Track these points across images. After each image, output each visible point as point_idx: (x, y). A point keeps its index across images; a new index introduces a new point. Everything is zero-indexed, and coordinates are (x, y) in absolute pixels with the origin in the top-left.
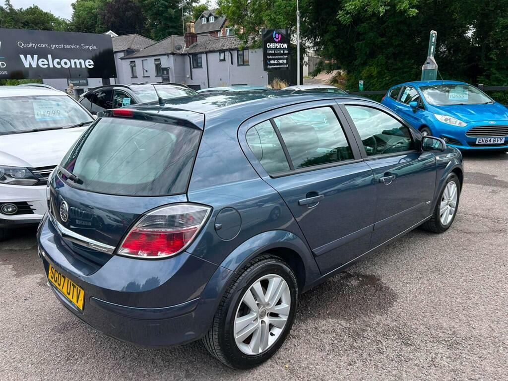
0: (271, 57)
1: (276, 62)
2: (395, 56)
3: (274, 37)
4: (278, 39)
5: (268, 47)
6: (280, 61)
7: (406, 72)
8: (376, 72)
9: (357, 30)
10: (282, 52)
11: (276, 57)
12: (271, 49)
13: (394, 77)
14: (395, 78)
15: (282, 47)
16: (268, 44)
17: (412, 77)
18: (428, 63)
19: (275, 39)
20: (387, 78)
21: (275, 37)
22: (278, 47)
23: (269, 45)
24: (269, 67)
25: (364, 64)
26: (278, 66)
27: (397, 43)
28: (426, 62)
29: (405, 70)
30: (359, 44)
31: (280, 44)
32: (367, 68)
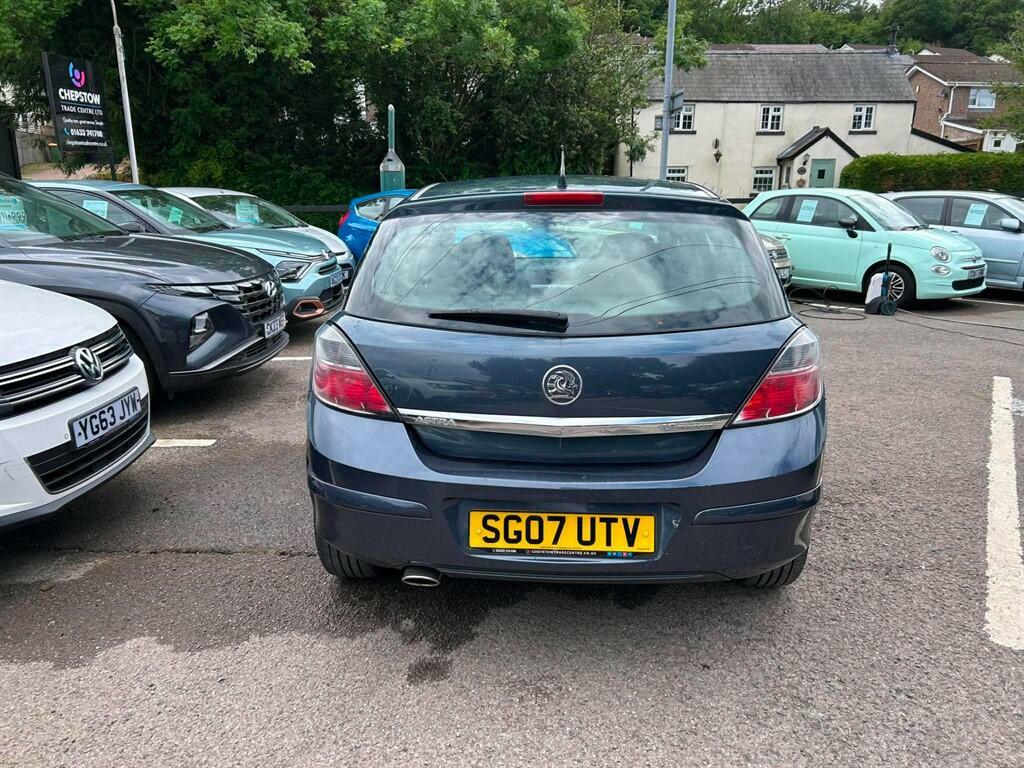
0: (69, 120)
1: (82, 133)
2: (252, 143)
3: (71, 75)
4: (79, 81)
5: (63, 98)
6: (90, 133)
7: (278, 176)
8: (220, 173)
9: (166, 83)
10: (91, 111)
11: (81, 122)
12: (68, 103)
13: (257, 183)
14: (260, 186)
15: (91, 102)
16: (61, 90)
17: (291, 185)
18: (389, 160)
19: (73, 80)
20: (245, 186)
21: (74, 77)
22: (82, 101)
23: (63, 94)
24: (69, 143)
25: (191, 156)
26: (87, 143)
27: (253, 119)
28: (386, 158)
29: (277, 172)
30: (180, 114)
31: (85, 94)
32: (199, 163)
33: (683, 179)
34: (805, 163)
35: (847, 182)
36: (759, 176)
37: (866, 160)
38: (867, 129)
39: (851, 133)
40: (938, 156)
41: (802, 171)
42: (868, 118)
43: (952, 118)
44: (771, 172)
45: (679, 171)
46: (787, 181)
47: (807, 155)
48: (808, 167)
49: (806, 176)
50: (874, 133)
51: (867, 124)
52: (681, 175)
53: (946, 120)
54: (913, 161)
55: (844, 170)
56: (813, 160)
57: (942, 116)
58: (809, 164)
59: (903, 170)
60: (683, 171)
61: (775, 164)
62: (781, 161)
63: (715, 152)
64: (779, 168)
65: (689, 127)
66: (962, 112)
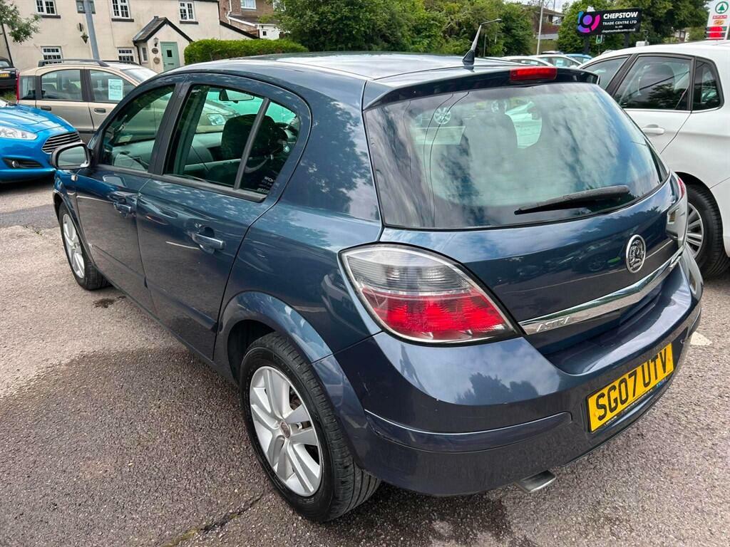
33: (59, 57)
34: (156, 45)
35: (190, 60)
36: (122, 55)
37: (200, 43)
38: (191, 20)
39: (181, 22)
40: (243, 41)
41: (155, 51)
42: (190, 11)
43: (233, 14)
44: (131, 52)
45: (53, 51)
46: (145, 59)
47: (156, 38)
48: (159, 48)
49: (159, 55)
50: (197, 23)
51: (191, 17)
52: (55, 54)
53: (230, 16)
54: (230, 44)
55: (186, 50)
56: (161, 42)
57: (227, 13)
58: (159, 45)
59: (226, 52)
60: (57, 51)
61: (132, 45)
62: (136, 43)
63: (82, 34)
64: (136, 48)
65: (53, 12)
66: (238, 11)
